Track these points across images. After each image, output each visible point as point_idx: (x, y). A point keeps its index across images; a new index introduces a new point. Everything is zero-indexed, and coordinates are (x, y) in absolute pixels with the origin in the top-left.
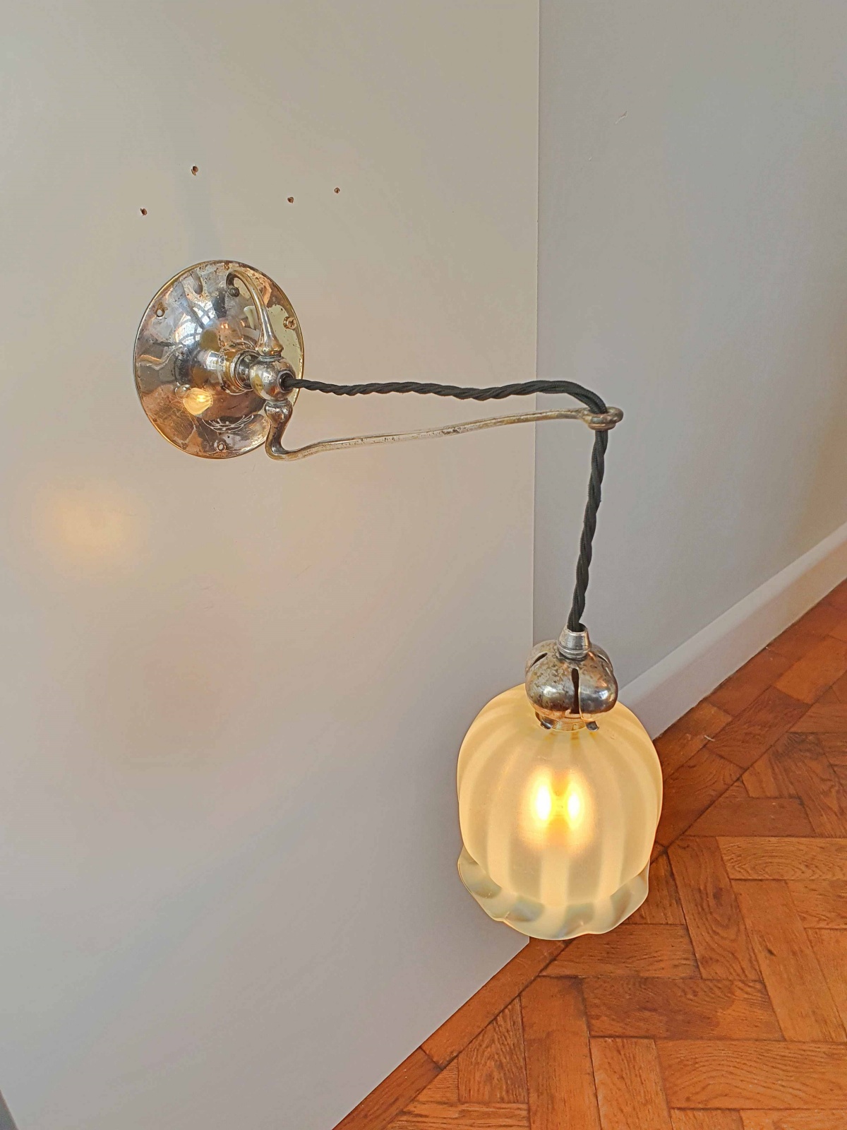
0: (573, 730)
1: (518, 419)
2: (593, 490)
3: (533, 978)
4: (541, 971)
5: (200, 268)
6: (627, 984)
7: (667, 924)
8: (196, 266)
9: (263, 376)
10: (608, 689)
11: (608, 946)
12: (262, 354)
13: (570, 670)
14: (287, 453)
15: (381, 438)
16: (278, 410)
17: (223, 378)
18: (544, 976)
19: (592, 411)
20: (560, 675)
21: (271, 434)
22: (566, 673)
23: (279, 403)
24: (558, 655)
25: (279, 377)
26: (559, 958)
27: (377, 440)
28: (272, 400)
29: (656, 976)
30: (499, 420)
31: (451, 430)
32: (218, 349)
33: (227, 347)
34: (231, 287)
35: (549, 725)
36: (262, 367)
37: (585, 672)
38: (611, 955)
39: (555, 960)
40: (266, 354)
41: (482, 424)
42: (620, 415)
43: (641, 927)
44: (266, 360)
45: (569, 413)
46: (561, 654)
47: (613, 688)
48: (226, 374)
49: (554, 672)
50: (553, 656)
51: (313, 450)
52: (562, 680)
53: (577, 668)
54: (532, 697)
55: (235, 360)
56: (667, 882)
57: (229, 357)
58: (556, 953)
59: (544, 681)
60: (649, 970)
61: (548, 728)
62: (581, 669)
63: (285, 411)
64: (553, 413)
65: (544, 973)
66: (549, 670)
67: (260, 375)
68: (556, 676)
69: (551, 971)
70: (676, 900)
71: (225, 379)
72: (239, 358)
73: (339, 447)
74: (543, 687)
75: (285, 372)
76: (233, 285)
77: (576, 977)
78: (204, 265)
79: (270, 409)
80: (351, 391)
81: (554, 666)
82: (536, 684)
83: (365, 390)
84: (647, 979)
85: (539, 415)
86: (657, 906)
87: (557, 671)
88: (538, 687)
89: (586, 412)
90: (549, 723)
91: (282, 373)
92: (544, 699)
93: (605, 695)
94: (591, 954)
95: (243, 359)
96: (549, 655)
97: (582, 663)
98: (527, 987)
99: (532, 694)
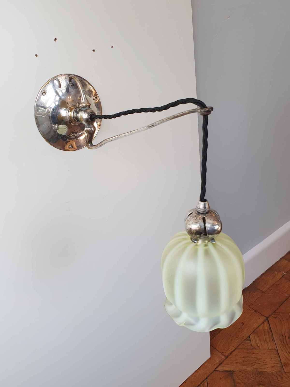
0: (205, 243)
1: (175, 116)
2: (205, 141)
3: (212, 372)
4: (216, 368)
5: (59, 77)
6: (252, 374)
7: (269, 349)
8: (57, 76)
9: (84, 115)
10: (218, 225)
11: (243, 358)
12: (83, 107)
13: (202, 217)
14: (94, 146)
15: (126, 134)
16: (90, 129)
17: (69, 119)
18: (217, 371)
19: (201, 108)
20: (198, 220)
21: (88, 139)
22: (200, 219)
23: (90, 126)
24: (197, 212)
25: (89, 115)
26: (222, 363)
27: (125, 134)
28: (87, 125)
29: (265, 371)
30: (168, 118)
31: (151, 125)
32: (67, 108)
33: (70, 106)
34: (70, 83)
35: (195, 242)
36: (83, 112)
37: (208, 218)
38: (245, 362)
39: (221, 364)
40: (84, 107)
41: (162, 121)
42: (212, 109)
43: (258, 350)
44: (84, 109)
45: (193, 110)
46: (198, 212)
47: (220, 225)
48: (70, 117)
49: (196, 219)
50: (195, 213)
51: (103, 143)
52: (199, 221)
53: (205, 217)
54: (187, 230)
55: (73, 111)
56: (268, 332)
57: (71, 110)
58: (222, 361)
59: (192, 222)
60: (261, 368)
61: (195, 243)
62: (206, 217)
63: (92, 129)
64: (187, 112)
65: (217, 369)
66: (193, 218)
67: (82, 115)
68: (196, 220)
69: (220, 368)
70: (272, 339)
71: (70, 119)
72: (75, 110)
73: (112, 140)
74: (191, 225)
75: (91, 113)
76: (71, 82)
77: (230, 371)
78: (61, 75)
79: (87, 128)
80: (114, 116)
81: (195, 216)
82: (188, 224)
83: (119, 115)
84: (260, 372)
85: (182, 113)
86: (264, 341)
87: (196, 218)
88: (189, 225)
89: (198, 109)
90: (195, 241)
91: (90, 114)
92: (192, 230)
93: (217, 227)
94: (236, 361)
95: (76, 110)
96: (194, 213)
97: (207, 215)
98: (210, 375)
99: (187, 228)
